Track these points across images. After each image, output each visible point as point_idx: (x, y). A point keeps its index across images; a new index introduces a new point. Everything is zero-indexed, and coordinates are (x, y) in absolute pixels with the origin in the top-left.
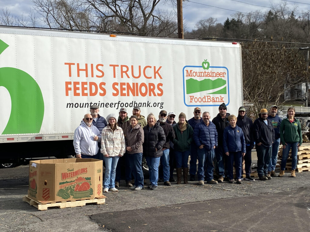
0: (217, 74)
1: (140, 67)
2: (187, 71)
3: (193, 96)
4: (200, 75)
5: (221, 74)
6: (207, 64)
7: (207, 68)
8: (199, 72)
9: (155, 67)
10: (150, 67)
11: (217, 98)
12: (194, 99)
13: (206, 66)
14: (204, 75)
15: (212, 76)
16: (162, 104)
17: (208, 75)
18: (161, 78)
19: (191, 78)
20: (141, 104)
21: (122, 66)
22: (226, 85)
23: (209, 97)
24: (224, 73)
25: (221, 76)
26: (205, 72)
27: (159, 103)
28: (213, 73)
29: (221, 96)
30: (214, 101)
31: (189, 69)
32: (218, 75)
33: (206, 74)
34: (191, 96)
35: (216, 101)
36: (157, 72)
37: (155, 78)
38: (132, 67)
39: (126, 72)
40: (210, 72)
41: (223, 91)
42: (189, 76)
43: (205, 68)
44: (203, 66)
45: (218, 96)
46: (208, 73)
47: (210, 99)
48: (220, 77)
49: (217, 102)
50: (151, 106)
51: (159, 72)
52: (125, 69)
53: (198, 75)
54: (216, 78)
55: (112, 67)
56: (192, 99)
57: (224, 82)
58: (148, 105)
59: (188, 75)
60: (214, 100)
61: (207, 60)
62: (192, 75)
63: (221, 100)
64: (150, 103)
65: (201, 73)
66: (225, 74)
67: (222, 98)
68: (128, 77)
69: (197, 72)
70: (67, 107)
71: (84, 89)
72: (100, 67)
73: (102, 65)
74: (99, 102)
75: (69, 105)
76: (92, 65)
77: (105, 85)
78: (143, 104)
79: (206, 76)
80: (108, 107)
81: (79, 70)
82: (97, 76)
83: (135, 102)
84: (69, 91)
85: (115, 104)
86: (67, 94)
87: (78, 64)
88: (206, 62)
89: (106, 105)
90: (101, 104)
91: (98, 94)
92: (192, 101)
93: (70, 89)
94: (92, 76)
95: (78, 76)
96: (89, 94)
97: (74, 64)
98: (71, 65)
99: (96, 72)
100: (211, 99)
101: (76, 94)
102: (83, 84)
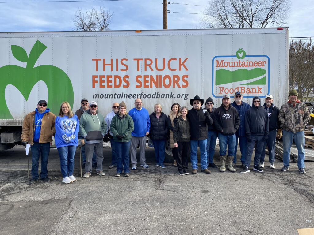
0: (254, 64)
1: (164, 60)
2: (217, 61)
3: (223, 87)
4: (233, 65)
5: (260, 63)
6: (242, 53)
7: (243, 58)
8: (232, 62)
9: (180, 59)
10: (176, 59)
11: (252, 89)
12: (224, 91)
13: (241, 55)
14: (238, 65)
15: (248, 65)
16: (186, 95)
17: (243, 65)
18: (187, 69)
19: (222, 69)
20: (164, 95)
21: (146, 60)
22: (266, 75)
23: (243, 88)
24: (263, 62)
25: (260, 65)
26: (239, 62)
27: (184, 94)
28: (249, 62)
29: (258, 87)
30: (250, 93)
31: (220, 59)
32: (256, 65)
33: (241, 63)
34: (220, 88)
35: (251, 92)
36: (183, 64)
37: (180, 69)
38: (156, 60)
39: (149, 65)
40: (245, 61)
41: (262, 82)
42: (220, 66)
43: (239, 58)
44: (237, 56)
45: (255, 86)
46: (244, 63)
47: (244, 90)
48: (258, 67)
49: (253, 93)
50: (175, 98)
51: (185, 64)
52: (148, 62)
53: (231, 65)
54: (254, 67)
55: (136, 61)
56: (222, 90)
57: (264, 72)
58: (172, 96)
59: (218, 66)
60: (249, 91)
61: (242, 49)
62: (223, 65)
63: (258, 91)
64: (173, 95)
65: (234, 62)
66: (265, 63)
67: (259, 89)
68: (152, 70)
69: (229, 62)
70: (93, 98)
71: (109, 82)
72: (124, 62)
73: (127, 60)
74: (123, 93)
75: (95, 96)
76: (117, 60)
77: (128, 78)
78: (167, 95)
79: (240, 65)
80: (131, 98)
81: (105, 65)
82: (121, 70)
83: (158, 93)
84: (96, 84)
85: (138, 95)
86: (94, 87)
87: (104, 60)
88: (240, 51)
89: (129, 96)
90: (125, 95)
91: (122, 86)
92: (221, 92)
93: (97, 82)
94: (117, 70)
95: (104, 70)
96: (113, 86)
97: (100, 60)
98: (98, 61)
99: (121, 66)
100: (246, 90)
101: (102, 86)
102: (109, 77)
